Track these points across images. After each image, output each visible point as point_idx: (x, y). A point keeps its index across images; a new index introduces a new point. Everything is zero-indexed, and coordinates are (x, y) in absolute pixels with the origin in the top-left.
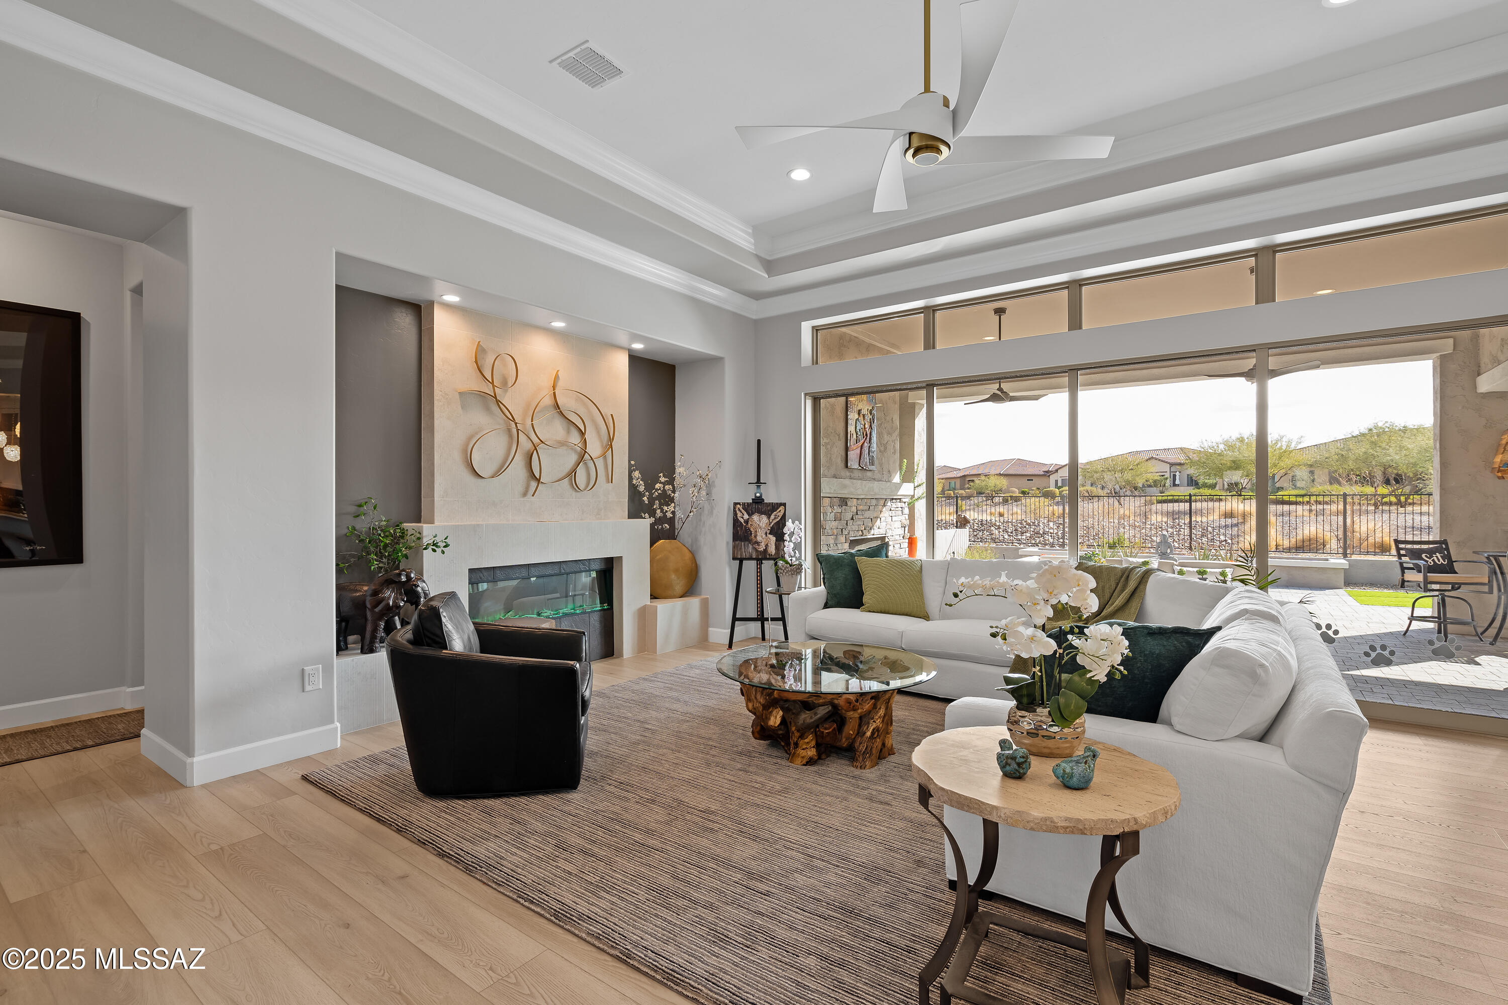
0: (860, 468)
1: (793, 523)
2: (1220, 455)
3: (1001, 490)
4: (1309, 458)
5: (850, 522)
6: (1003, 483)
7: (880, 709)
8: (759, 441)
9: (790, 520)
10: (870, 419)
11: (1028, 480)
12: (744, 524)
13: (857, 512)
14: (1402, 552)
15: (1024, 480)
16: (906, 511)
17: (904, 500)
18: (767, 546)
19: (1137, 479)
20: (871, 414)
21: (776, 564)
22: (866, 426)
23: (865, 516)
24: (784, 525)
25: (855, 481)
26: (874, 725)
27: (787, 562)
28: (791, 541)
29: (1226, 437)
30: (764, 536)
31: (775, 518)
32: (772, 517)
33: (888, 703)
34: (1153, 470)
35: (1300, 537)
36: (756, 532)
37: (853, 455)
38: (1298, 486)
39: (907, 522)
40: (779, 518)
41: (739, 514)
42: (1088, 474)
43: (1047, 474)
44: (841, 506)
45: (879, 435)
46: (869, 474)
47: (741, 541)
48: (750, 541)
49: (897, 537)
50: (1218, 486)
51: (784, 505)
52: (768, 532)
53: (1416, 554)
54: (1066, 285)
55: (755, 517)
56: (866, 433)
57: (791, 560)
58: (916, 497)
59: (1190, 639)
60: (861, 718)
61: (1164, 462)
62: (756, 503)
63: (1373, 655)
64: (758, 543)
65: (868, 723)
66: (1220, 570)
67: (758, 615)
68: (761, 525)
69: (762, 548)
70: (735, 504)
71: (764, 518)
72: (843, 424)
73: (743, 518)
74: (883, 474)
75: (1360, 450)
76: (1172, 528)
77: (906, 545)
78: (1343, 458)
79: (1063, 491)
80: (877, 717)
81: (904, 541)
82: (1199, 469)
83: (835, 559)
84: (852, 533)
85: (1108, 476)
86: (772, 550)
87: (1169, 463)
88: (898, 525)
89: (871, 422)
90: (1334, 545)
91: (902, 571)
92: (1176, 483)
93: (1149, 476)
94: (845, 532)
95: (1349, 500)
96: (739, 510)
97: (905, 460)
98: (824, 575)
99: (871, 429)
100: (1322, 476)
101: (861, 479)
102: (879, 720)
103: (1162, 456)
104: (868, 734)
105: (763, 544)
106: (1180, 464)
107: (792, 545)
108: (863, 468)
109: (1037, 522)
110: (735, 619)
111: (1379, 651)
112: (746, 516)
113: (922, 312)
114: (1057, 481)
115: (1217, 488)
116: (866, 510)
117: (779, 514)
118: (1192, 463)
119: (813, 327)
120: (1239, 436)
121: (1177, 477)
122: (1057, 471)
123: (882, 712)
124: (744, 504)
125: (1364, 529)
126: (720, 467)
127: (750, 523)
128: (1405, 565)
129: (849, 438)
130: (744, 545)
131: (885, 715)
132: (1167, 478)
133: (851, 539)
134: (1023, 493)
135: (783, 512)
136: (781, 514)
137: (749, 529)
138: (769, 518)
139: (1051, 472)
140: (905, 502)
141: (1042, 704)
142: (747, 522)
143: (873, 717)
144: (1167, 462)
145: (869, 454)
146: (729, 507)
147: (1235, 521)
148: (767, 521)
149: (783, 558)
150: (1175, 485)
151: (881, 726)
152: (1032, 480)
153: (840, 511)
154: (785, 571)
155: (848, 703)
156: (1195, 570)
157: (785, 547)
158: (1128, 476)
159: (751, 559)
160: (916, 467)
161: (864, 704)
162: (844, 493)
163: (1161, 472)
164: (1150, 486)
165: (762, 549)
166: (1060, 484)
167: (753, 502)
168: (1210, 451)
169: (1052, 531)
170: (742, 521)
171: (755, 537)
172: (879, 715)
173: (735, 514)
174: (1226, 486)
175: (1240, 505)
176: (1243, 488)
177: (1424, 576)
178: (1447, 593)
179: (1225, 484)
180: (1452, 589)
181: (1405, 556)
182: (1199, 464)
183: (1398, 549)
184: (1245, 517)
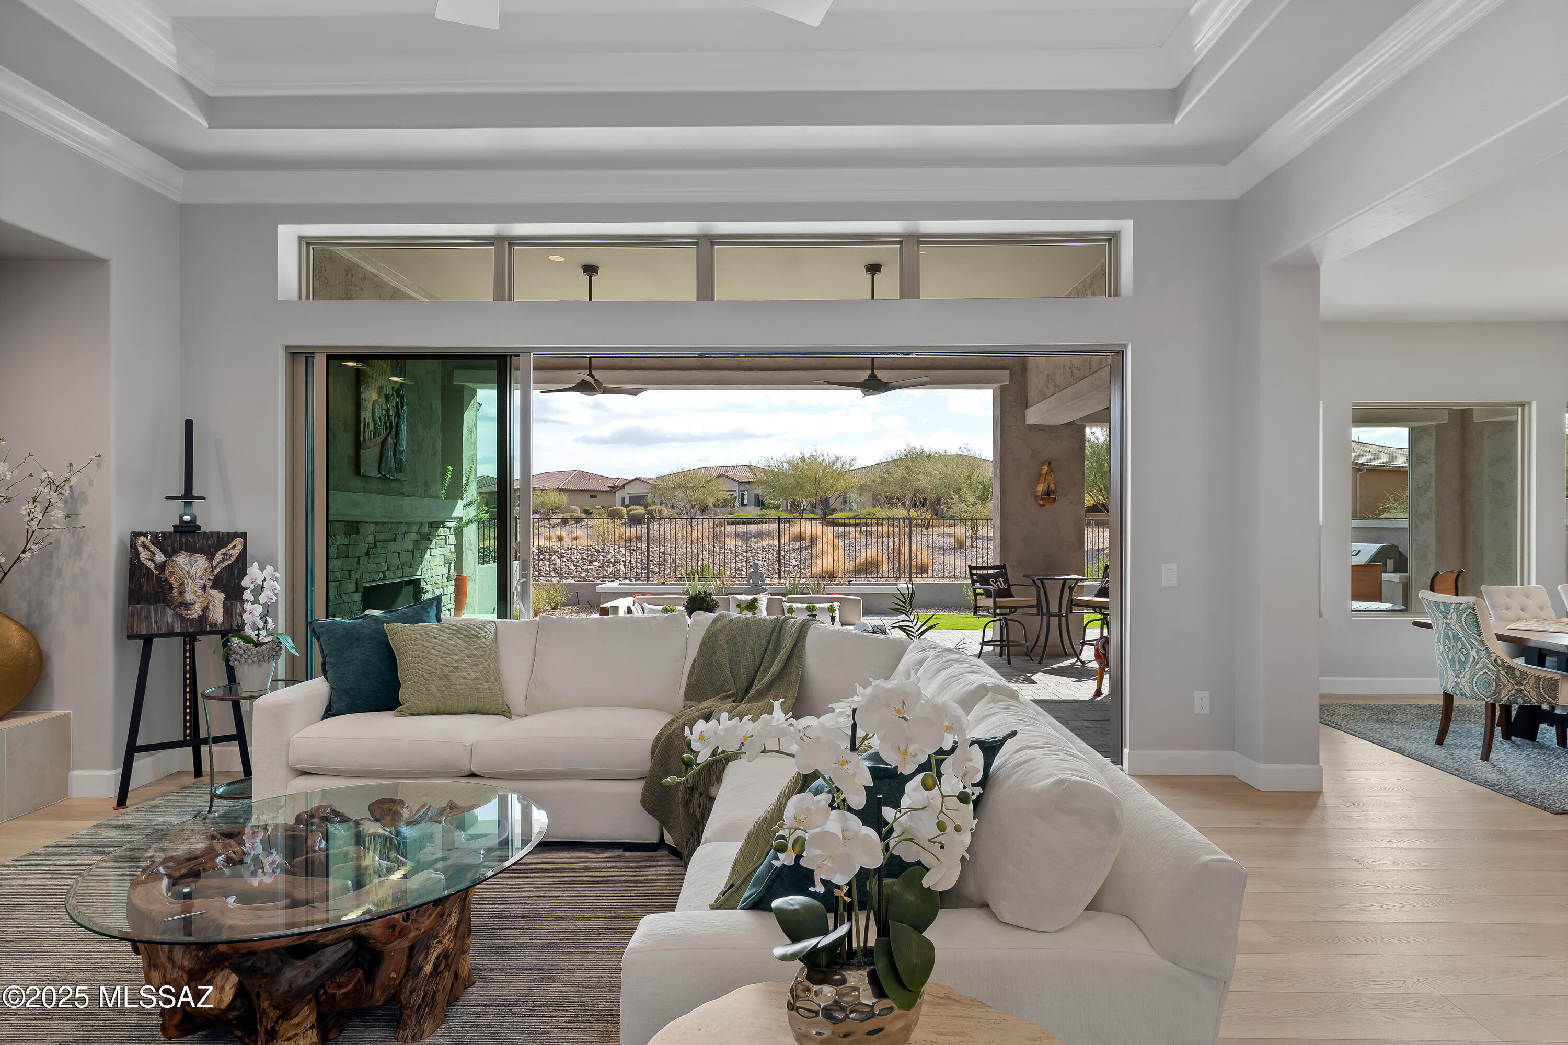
0: (379, 476)
1: (262, 568)
2: (785, 475)
3: (559, 508)
4: (857, 480)
5: (364, 560)
6: (564, 499)
7: (450, 915)
8: (189, 424)
9: (256, 565)
10: (397, 403)
11: (591, 497)
12: (155, 572)
13: (375, 544)
14: (975, 578)
15: (586, 497)
16: (452, 540)
17: (449, 524)
18: (206, 609)
19: (709, 497)
20: (398, 394)
21: (225, 645)
22: (391, 413)
23: (389, 549)
24: (243, 573)
25: (373, 496)
26: (440, 949)
27: (248, 640)
28: (256, 601)
29: (789, 455)
30: (200, 592)
31: (224, 560)
32: (218, 557)
33: (465, 899)
34: (723, 488)
36: (182, 584)
37: (369, 455)
39: (453, 557)
40: (233, 559)
41: (144, 554)
42: (659, 492)
43: (613, 489)
44: (347, 534)
45: (412, 428)
46: (394, 485)
47: (148, 602)
48: (168, 603)
49: (439, 579)
50: (783, 506)
51: (244, 536)
52: (209, 584)
53: (984, 580)
54: (695, 240)
55: (181, 559)
56: (391, 423)
57: (258, 635)
58: (465, 520)
60: (412, 948)
61: (733, 479)
62: (181, 532)
64: (187, 606)
65: (428, 947)
66: (828, 605)
67: (186, 735)
68: (193, 571)
69: (195, 613)
70: (136, 535)
71: (201, 562)
72: (350, 408)
73: (152, 560)
74: (417, 486)
77: (452, 589)
78: (884, 482)
79: (630, 511)
80: (444, 932)
81: (449, 583)
82: (765, 488)
83: (345, 629)
84: (366, 577)
85: (679, 494)
86: (217, 615)
87: (737, 481)
88: (441, 560)
89: (397, 408)
91: (466, 642)
92: (745, 503)
93: (720, 495)
94: (356, 576)
96: (144, 546)
97: (450, 468)
98: (324, 657)
99: (399, 417)
100: (867, 497)
101: (381, 493)
102: (447, 938)
103: (731, 474)
104: (428, 968)
105: (196, 606)
106: (749, 483)
107: (259, 609)
108: (384, 476)
109: (607, 549)
110: (132, 749)
112: (160, 557)
113: (492, 244)
114: (623, 499)
115: (781, 509)
116: (390, 541)
117: (232, 552)
118: (760, 482)
119: (301, 238)
120: (801, 456)
121: (746, 497)
122: (623, 486)
123: (453, 921)
124: (155, 535)
126: (99, 465)
127: (169, 569)
128: (978, 591)
129: (362, 429)
130: (156, 611)
131: (459, 924)
132: (736, 498)
133: (365, 585)
134: (587, 512)
135: (240, 547)
136: (236, 553)
137: (166, 580)
138: (210, 558)
139: (617, 487)
140: (450, 528)
142: (162, 567)
143: (437, 934)
144: (736, 480)
145: (395, 456)
146: (122, 542)
147: (803, 544)
148: (207, 565)
149: (238, 630)
150: (743, 505)
151: (452, 946)
152: (596, 497)
153: (346, 542)
154: (246, 656)
155: (389, 928)
156: (805, 606)
157: (245, 611)
158: (700, 494)
159: (170, 634)
160: (464, 478)
161: (420, 919)
162: (354, 514)
163: (731, 491)
164: (721, 506)
165: (195, 616)
166: (627, 502)
167: (175, 532)
168: (776, 470)
169: (624, 559)
170: (151, 565)
171: (181, 593)
172: (448, 927)
173: (135, 553)
174: (789, 507)
175: (808, 528)
176: (804, 509)
177: (995, 602)
178: (1008, 617)
179: (789, 505)
180: (1011, 613)
181: (977, 581)
182: (766, 483)
183: (972, 575)
184: (813, 540)
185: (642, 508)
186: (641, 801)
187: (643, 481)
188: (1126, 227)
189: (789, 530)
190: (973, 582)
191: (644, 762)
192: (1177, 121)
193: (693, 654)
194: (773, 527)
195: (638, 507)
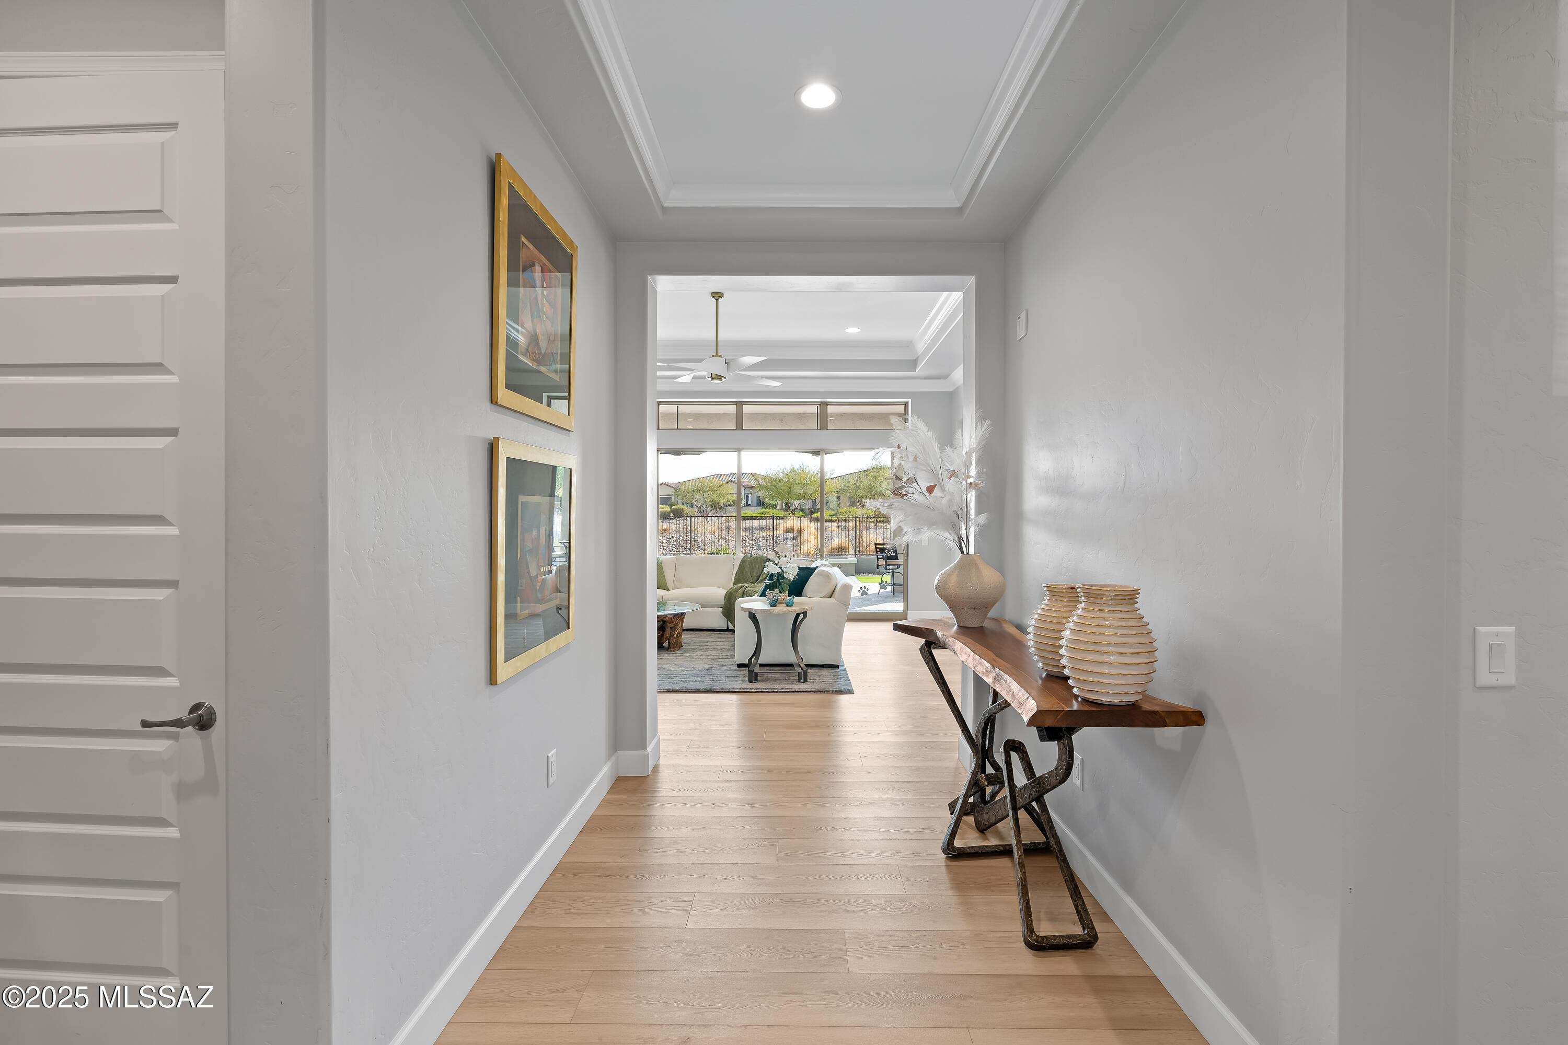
2: (780, 481)
14: (878, 550)
19: (720, 499)
26: (678, 631)
34: (732, 491)
35: (833, 546)
38: (830, 507)
50: (778, 506)
54: (736, 403)
59: (810, 571)
60: (673, 627)
61: (740, 484)
63: (861, 591)
75: (867, 482)
76: (752, 540)
78: (856, 487)
80: (679, 627)
82: (766, 492)
85: (698, 496)
87: (744, 486)
90: (851, 551)
92: (749, 503)
93: (730, 496)
95: (858, 519)
100: (845, 499)
104: (675, 635)
106: (752, 487)
111: (863, 589)
115: (777, 508)
118: (761, 487)
121: (750, 498)
125: (868, 540)
128: (879, 557)
132: (742, 499)
141: (776, 588)
144: (742, 485)
147: (792, 535)
150: (748, 505)
158: (714, 496)
161: (676, 620)
163: (739, 493)
164: (730, 505)
168: (773, 478)
172: (680, 625)
174: (784, 507)
175: (795, 523)
176: (795, 509)
177: (886, 562)
178: (895, 571)
179: (784, 505)
180: (898, 568)
181: (879, 551)
182: (766, 488)
183: (876, 548)
184: (800, 531)
185: (668, 506)
186: (722, 613)
187: (668, 485)
188: (910, 401)
189: (782, 525)
190: (877, 552)
191: (723, 602)
192: (917, 371)
193: (736, 569)
194: (769, 522)
195: (665, 506)
